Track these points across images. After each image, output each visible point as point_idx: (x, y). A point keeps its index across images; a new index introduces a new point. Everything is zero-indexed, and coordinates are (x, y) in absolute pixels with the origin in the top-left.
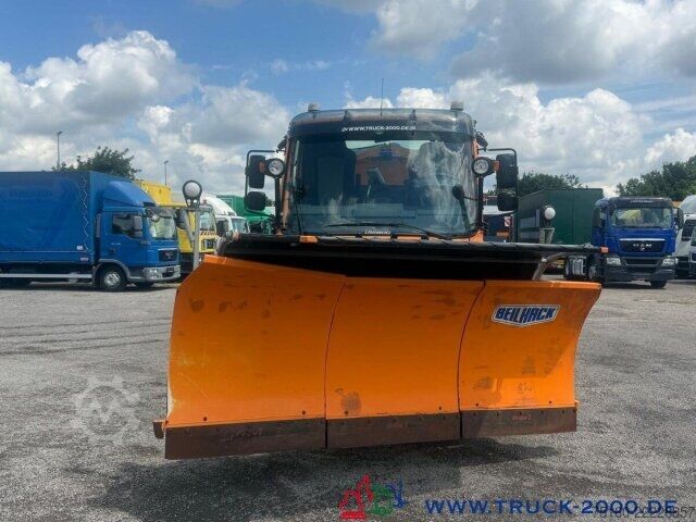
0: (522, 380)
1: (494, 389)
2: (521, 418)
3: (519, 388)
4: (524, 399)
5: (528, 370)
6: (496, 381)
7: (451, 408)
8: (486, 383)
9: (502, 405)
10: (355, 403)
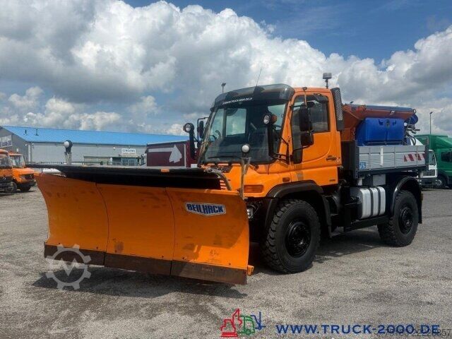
0: (213, 248)
1: (195, 251)
2: (207, 270)
3: (211, 252)
4: (213, 259)
5: (217, 243)
6: (197, 246)
7: (169, 257)
8: (191, 247)
9: (198, 261)
10: (120, 247)
